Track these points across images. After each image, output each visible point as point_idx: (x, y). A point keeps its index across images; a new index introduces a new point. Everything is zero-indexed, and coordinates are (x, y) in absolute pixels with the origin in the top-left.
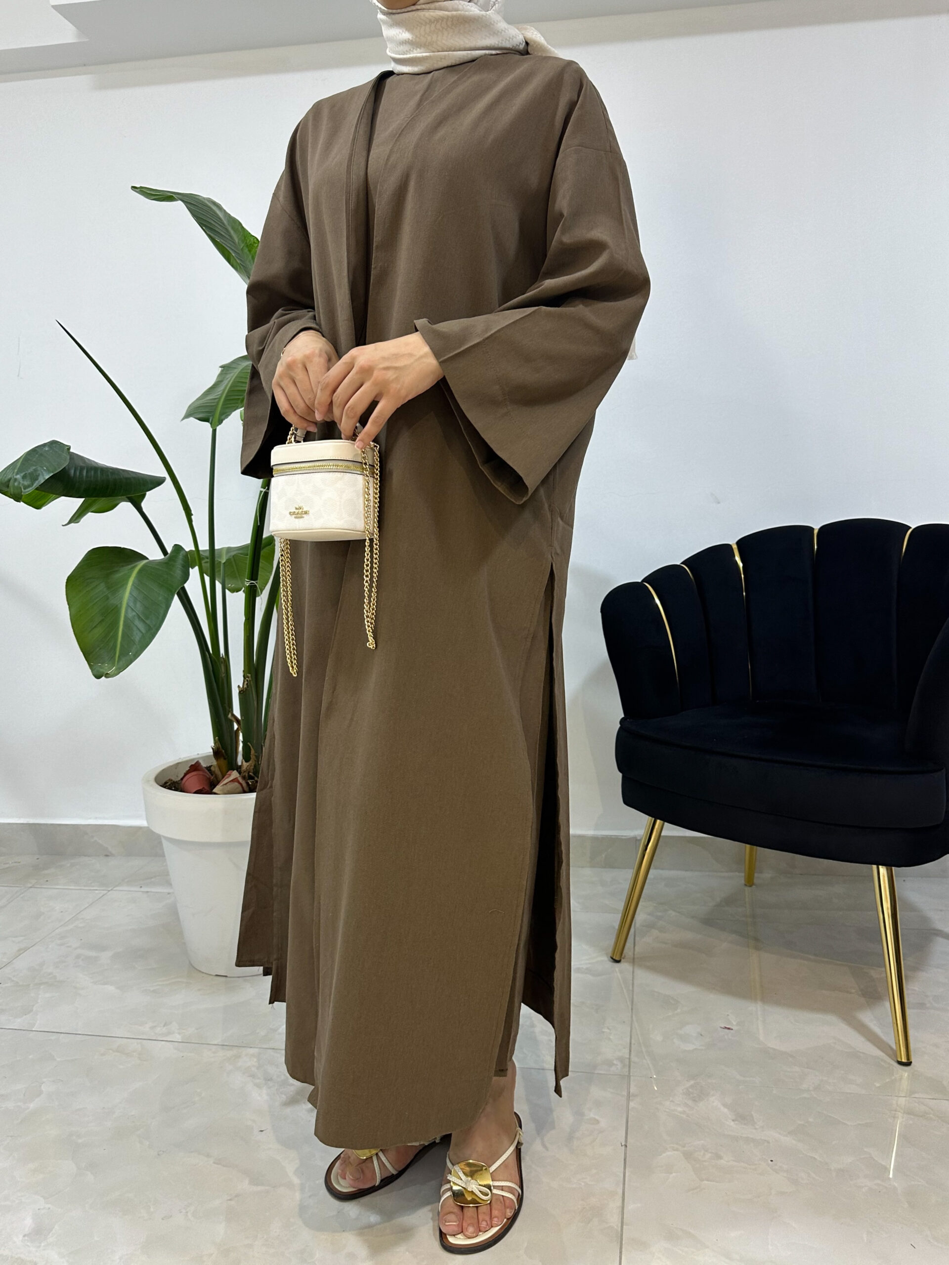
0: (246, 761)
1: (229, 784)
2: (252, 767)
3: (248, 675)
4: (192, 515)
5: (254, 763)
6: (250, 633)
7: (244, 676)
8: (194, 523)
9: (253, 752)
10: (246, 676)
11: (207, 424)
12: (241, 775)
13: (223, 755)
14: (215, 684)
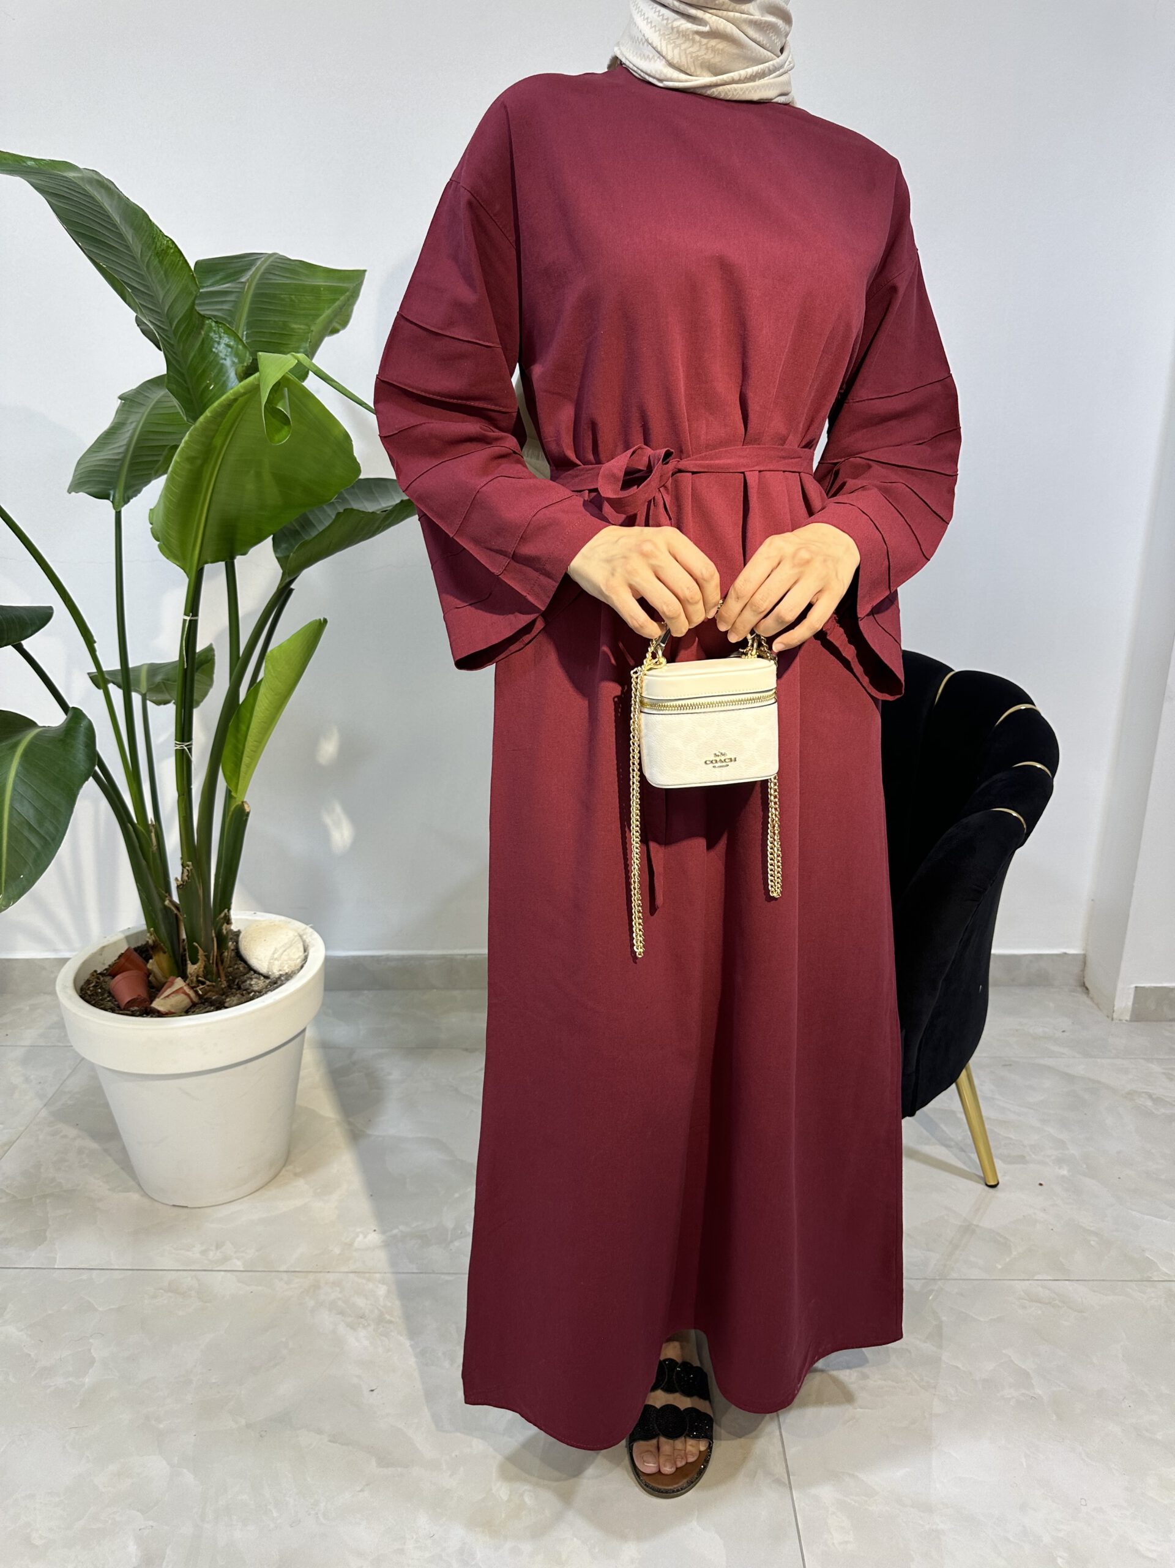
0: (194, 963)
1: (173, 997)
2: (201, 970)
3: (188, 863)
4: (95, 642)
5: (204, 963)
6: (186, 812)
7: (182, 865)
8: (98, 653)
9: (201, 952)
10: (185, 865)
11: (107, 504)
12: (187, 982)
13: (162, 949)
14: (144, 863)
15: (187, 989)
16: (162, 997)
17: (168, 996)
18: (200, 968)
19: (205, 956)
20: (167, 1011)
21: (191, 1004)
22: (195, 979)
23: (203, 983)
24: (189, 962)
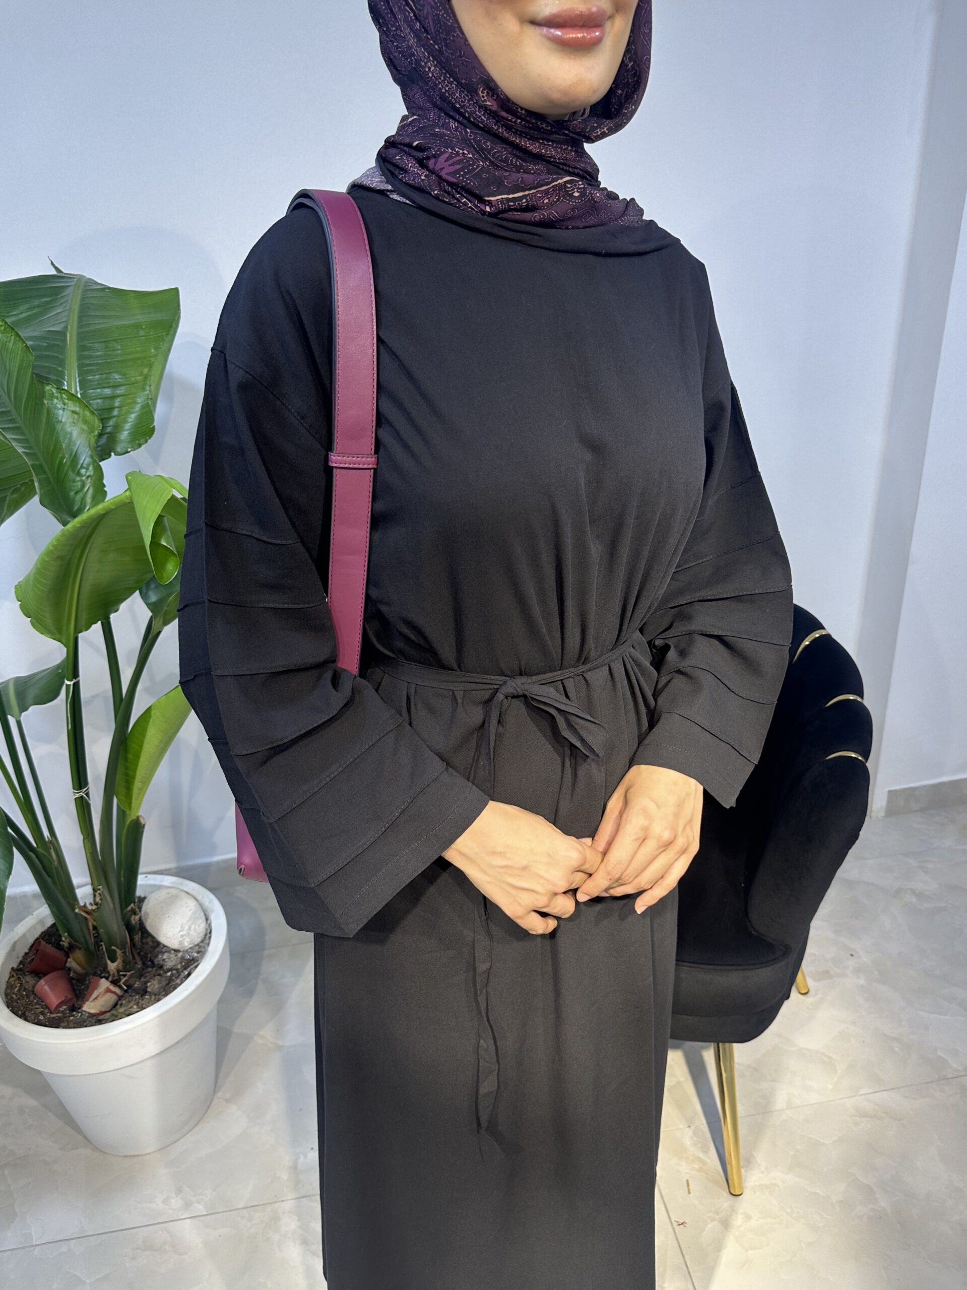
0: (113, 962)
1: (101, 998)
3: (99, 888)
5: (122, 958)
6: (92, 848)
9: (118, 952)
12: (110, 979)
13: (77, 947)
14: (49, 880)
15: (112, 988)
16: (91, 999)
17: (96, 998)
18: (119, 963)
19: (123, 952)
20: (98, 1012)
21: (118, 998)
22: (116, 974)
23: (124, 976)
24: (109, 962)
